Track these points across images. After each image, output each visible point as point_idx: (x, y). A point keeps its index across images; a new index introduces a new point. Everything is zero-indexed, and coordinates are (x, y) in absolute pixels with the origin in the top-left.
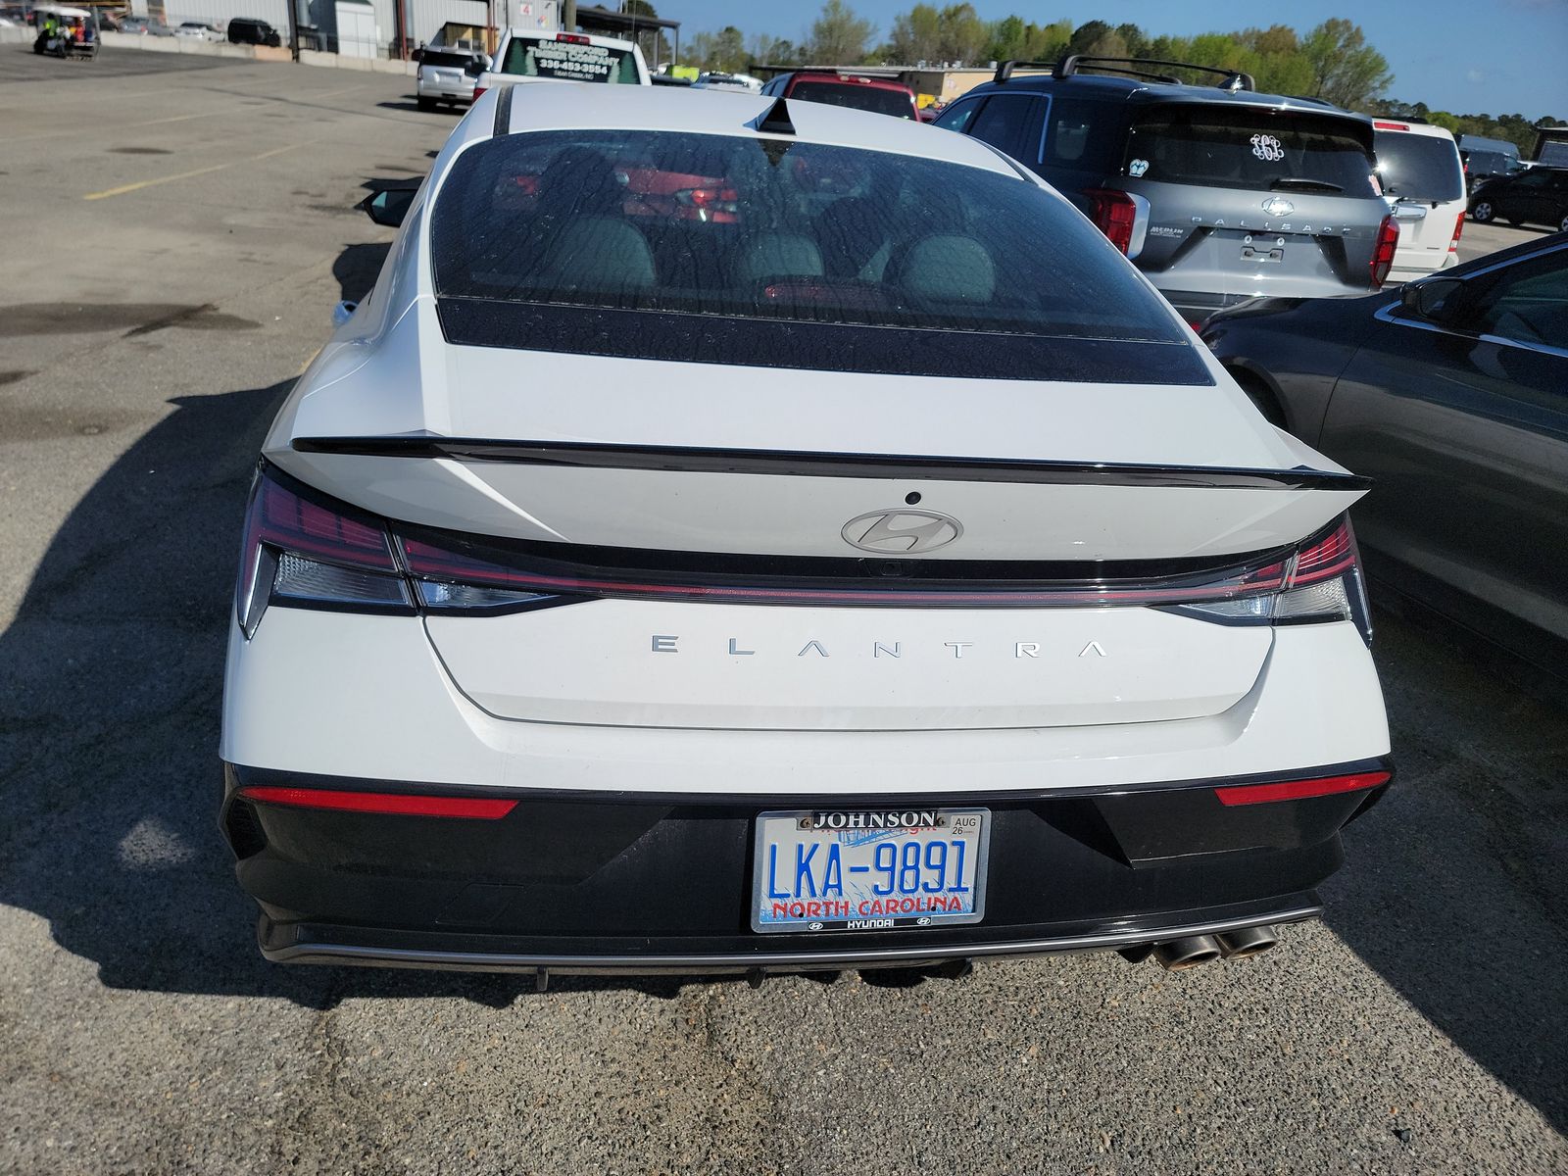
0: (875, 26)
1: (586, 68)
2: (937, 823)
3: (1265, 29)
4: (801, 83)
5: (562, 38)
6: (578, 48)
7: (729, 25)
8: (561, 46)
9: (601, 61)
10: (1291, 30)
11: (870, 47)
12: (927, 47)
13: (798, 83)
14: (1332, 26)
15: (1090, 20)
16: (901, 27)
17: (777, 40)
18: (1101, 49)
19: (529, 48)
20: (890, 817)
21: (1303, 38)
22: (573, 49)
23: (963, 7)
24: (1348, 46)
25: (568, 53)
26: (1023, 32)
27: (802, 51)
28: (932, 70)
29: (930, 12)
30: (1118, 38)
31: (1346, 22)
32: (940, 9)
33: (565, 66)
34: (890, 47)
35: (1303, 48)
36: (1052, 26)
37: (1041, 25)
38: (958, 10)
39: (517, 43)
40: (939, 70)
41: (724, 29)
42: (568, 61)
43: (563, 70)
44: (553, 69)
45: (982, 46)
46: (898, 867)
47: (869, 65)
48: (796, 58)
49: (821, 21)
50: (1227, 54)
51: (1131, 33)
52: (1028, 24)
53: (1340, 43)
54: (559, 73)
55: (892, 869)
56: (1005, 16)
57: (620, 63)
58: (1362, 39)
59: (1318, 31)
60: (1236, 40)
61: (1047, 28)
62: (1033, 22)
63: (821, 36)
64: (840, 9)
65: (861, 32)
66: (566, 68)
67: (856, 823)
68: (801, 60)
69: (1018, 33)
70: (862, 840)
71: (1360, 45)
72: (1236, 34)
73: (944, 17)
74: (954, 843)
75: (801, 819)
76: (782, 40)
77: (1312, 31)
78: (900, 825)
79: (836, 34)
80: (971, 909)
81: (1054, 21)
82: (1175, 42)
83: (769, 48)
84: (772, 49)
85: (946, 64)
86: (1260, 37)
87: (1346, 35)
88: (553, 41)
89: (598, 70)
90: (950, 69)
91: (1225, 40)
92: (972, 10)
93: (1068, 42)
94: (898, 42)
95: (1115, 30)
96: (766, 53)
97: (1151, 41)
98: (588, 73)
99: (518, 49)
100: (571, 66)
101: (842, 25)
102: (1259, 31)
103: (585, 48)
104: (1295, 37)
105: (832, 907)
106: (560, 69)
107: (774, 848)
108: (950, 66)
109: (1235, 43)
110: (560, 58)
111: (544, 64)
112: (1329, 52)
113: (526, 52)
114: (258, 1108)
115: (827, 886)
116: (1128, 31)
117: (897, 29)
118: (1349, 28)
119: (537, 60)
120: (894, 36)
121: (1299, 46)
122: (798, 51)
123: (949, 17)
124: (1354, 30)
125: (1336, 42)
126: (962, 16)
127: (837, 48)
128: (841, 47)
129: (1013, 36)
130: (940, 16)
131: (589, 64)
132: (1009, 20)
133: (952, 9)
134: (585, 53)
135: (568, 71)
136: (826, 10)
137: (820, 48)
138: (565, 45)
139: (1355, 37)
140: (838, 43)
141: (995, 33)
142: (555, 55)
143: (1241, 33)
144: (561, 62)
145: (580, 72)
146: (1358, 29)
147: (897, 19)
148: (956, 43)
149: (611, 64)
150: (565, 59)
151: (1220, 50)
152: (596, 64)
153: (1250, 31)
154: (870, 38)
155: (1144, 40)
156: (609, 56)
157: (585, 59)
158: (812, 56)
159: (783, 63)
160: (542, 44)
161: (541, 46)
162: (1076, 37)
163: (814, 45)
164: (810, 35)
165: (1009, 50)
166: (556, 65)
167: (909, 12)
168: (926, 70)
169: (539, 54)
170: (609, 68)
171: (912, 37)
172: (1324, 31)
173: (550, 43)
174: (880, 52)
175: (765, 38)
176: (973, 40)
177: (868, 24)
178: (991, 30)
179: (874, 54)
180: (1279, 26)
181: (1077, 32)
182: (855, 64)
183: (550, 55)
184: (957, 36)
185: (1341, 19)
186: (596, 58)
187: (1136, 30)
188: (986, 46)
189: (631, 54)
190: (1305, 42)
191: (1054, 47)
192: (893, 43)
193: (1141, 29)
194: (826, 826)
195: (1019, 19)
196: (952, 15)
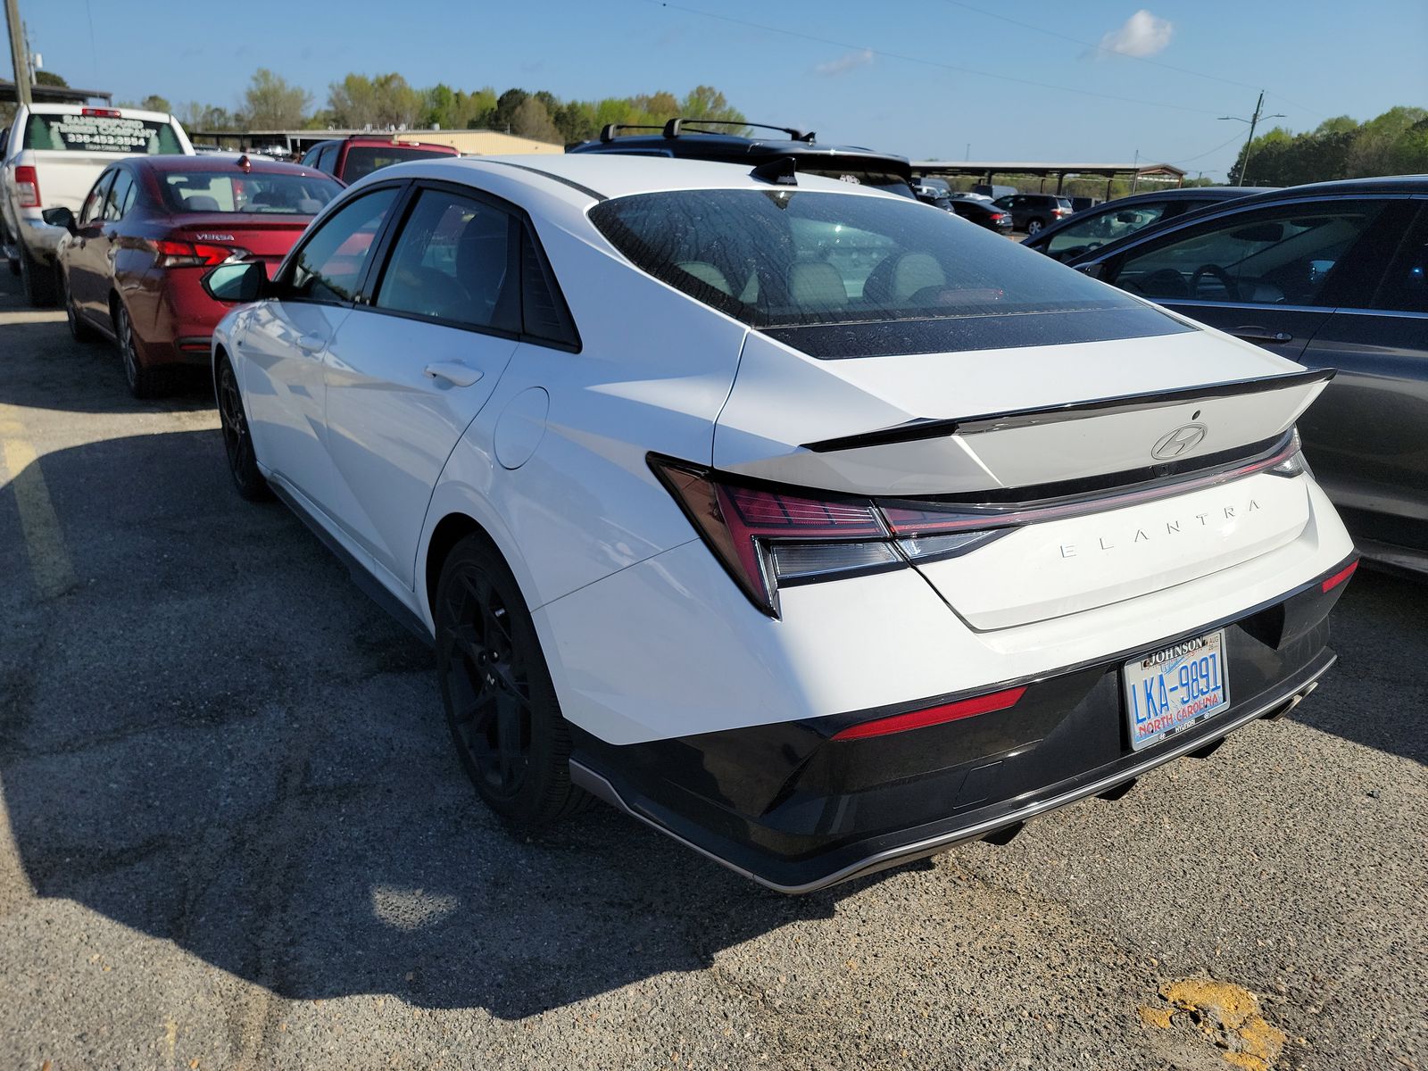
0: (310, 94)
1: (121, 141)
2: (1204, 644)
3: (652, 95)
4: (355, 148)
5: (89, 112)
6: (108, 121)
7: (153, 94)
8: (89, 120)
9: (136, 133)
10: (671, 96)
11: (309, 113)
12: (366, 112)
13: (351, 148)
14: (701, 91)
15: (510, 89)
16: (337, 94)
17: (208, 107)
18: (525, 112)
19: (52, 124)
20: (1184, 646)
21: (682, 102)
22: (102, 122)
23: (392, 77)
24: (715, 107)
25: (97, 127)
26: (453, 99)
27: (238, 118)
28: (381, 132)
29: (362, 81)
30: (537, 103)
31: (710, 89)
32: (371, 78)
33: (96, 139)
34: (327, 112)
35: (683, 110)
36: (478, 93)
37: (468, 92)
38: (388, 80)
39: (37, 119)
40: (387, 133)
41: (148, 99)
42: (99, 134)
43: (95, 144)
44: (83, 143)
45: (418, 112)
46: (1190, 682)
47: (312, 129)
48: (232, 124)
49: (254, 89)
50: (628, 115)
51: (547, 99)
52: (456, 91)
53: (710, 105)
54: (91, 147)
55: (1187, 684)
56: (434, 85)
57: (158, 135)
58: (724, 101)
59: (691, 95)
60: (632, 104)
61: (473, 94)
62: (460, 90)
63: (256, 103)
64: (271, 77)
65: (297, 99)
66: (98, 142)
67: (1169, 655)
68: (239, 126)
69: (449, 100)
70: (1172, 667)
71: (725, 105)
72: (630, 99)
73: (376, 86)
74: (1211, 657)
75: (1143, 661)
76: (213, 107)
77: (687, 96)
78: (1189, 651)
79: (271, 101)
80: (1222, 700)
81: (478, 89)
82: (583, 106)
83: (202, 114)
84: (204, 116)
85: (393, 127)
86: (650, 101)
87: (712, 99)
88: (78, 116)
89: (135, 142)
90: (397, 132)
91: (624, 104)
92: (401, 79)
93: (496, 108)
94: (337, 108)
95: (533, 97)
96: (199, 119)
97: (565, 106)
98: (124, 145)
99: (38, 126)
100: (103, 139)
101: (275, 92)
102: (647, 97)
103: (117, 122)
104: (675, 101)
105: (1165, 720)
106: (91, 143)
107: (1134, 686)
108: (397, 128)
109: (631, 107)
110: (90, 132)
111: (72, 139)
112: (703, 113)
113: (49, 128)
114: (743, 1051)
115: (1162, 706)
116: (543, 97)
117: (333, 96)
118: (713, 93)
119: (64, 136)
120: (331, 102)
121: (680, 108)
122: (233, 118)
123: (382, 85)
124: (717, 95)
125: (707, 103)
126: (394, 85)
127: (275, 115)
128: (279, 113)
129: (445, 101)
130: (373, 84)
131: (123, 136)
132: (437, 88)
133: (383, 80)
134: (118, 126)
135: (100, 144)
136: (255, 79)
137: (257, 114)
138: (94, 119)
139: (719, 101)
140: (275, 109)
141: (427, 99)
142: (84, 130)
143: (634, 98)
144: (92, 135)
145: (115, 144)
146: (720, 94)
147: (331, 87)
148: (394, 108)
149: (148, 136)
150: (96, 132)
151: (621, 112)
152: (131, 136)
153: (641, 97)
154: (308, 104)
155: (559, 104)
156: (145, 128)
157: (118, 131)
158: (250, 122)
159: (219, 129)
160: (66, 119)
161: (65, 121)
162: (500, 102)
163: (250, 112)
164: (245, 103)
165: (444, 114)
166: (87, 139)
167: (342, 82)
168: (374, 132)
169: (64, 129)
170: (147, 140)
171: (349, 103)
172: (696, 96)
173: (76, 118)
174: (321, 117)
175: (194, 106)
176: (409, 105)
177: (303, 92)
178: (423, 96)
179: (315, 118)
180: (662, 92)
181: (501, 98)
182: (300, 129)
183: (78, 129)
184: (393, 102)
185: (706, 86)
186: (130, 131)
187: (550, 96)
188: (421, 111)
189: (169, 126)
190: (684, 105)
191: (484, 112)
192: (331, 108)
193: (555, 95)
194: (1156, 663)
195: (447, 87)
196: (385, 83)
